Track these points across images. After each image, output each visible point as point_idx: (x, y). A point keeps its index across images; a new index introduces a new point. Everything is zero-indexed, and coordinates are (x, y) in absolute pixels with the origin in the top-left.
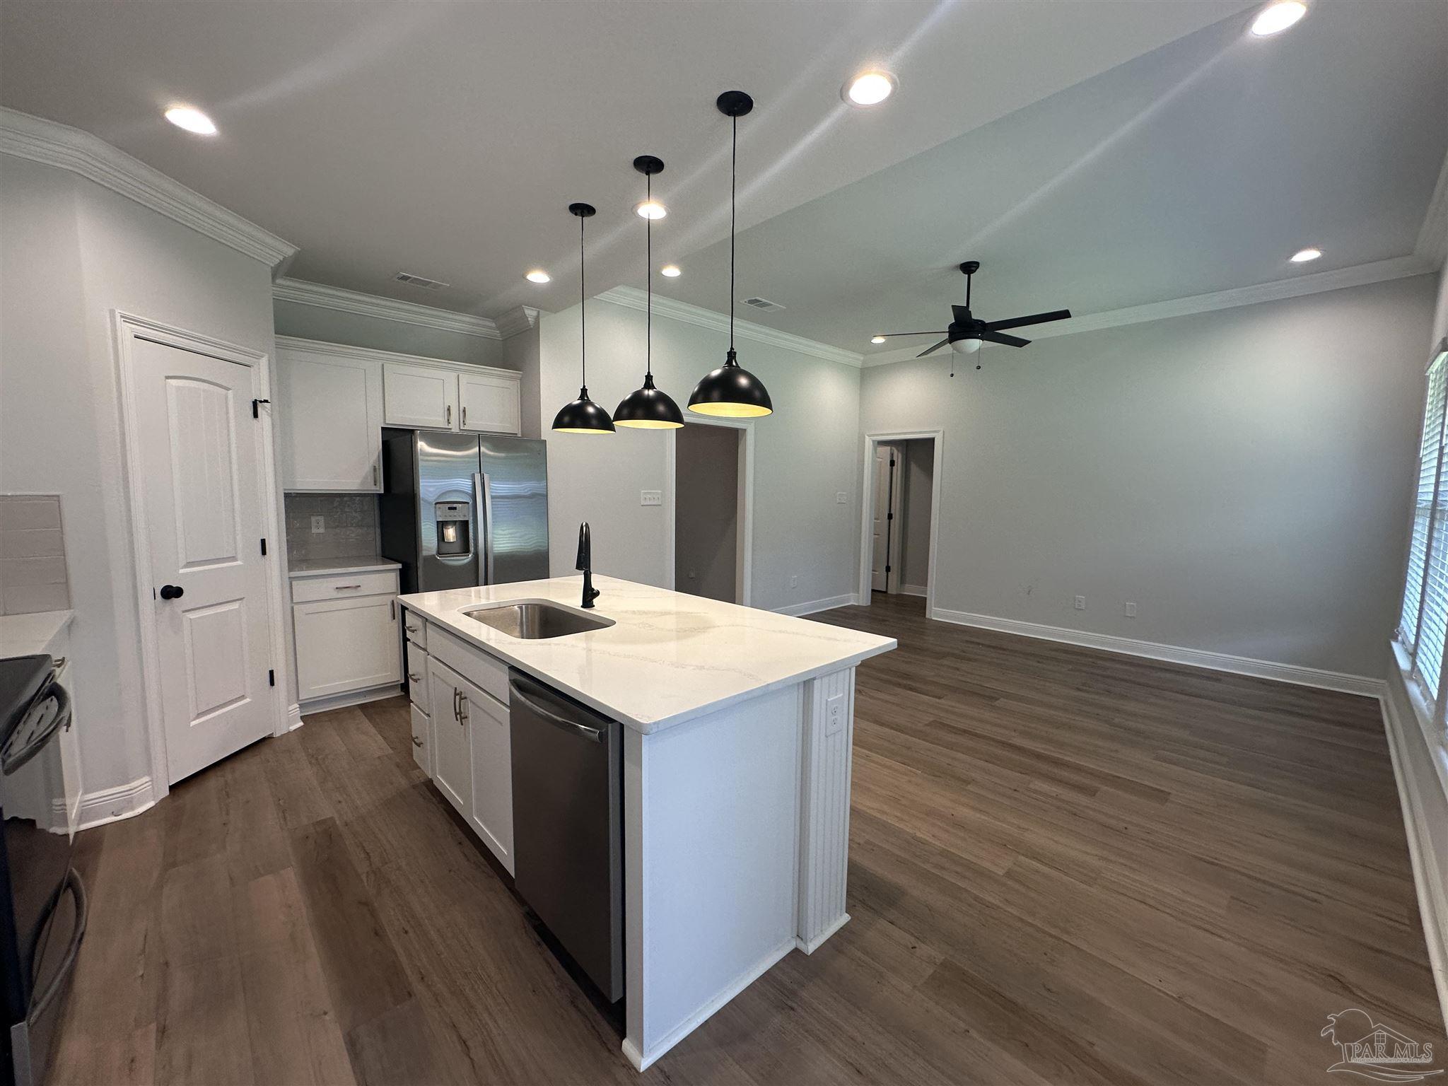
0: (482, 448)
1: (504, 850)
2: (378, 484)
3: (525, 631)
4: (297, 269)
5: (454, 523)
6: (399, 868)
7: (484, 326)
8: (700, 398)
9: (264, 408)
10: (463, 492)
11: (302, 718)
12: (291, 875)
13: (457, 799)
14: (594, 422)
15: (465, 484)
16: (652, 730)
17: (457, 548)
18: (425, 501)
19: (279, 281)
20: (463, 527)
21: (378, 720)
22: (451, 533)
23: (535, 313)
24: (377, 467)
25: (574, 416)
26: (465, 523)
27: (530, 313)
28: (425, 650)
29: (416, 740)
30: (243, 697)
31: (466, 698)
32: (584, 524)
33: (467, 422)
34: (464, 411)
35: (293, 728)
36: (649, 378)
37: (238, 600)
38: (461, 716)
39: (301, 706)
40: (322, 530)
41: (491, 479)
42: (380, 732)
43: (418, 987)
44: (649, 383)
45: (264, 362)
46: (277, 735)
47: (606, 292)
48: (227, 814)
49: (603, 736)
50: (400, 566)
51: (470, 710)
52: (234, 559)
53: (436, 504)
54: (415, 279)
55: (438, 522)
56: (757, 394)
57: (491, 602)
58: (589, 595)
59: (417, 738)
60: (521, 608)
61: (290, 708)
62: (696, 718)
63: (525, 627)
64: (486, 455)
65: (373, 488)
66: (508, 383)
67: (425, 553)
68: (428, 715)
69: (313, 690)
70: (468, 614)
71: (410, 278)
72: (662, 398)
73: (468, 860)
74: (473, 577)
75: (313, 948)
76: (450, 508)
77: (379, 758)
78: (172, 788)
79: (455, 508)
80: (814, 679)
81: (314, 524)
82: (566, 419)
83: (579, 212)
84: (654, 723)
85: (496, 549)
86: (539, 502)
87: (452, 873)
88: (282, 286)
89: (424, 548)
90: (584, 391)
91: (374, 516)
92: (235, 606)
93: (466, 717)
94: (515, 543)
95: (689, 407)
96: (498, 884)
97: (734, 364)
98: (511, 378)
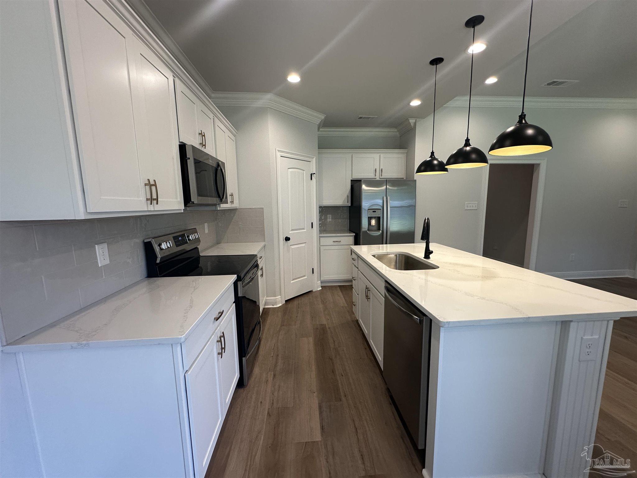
0: (387, 186)
1: (380, 358)
2: (349, 202)
3: (398, 266)
4: (326, 124)
5: (375, 218)
6: (343, 351)
7: (393, 132)
8: (497, 146)
9: (314, 176)
10: (380, 205)
11: (321, 286)
12: (311, 340)
13: (366, 331)
14: (437, 168)
15: (380, 202)
16: (445, 325)
17: (375, 228)
18: (364, 209)
19: (321, 129)
20: (378, 219)
21: (344, 293)
22: (373, 222)
23: (414, 121)
24: (349, 196)
25: (427, 166)
26: (379, 218)
27: (412, 121)
28: (358, 268)
29: (354, 303)
30: (305, 276)
31: (370, 290)
32: (427, 218)
33: (383, 175)
34: (382, 170)
35: (318, 289)
36: (467, 140)
37: (305, 243)
38: (367, 297)
39: (321, 282)
40: (331, 220)
41: (391, 200)
42: (344, 297)
43: (343, 398)
44: (467, 143)
45: (314, 159)
46: (314, 291)
47: (450, 102)
48: (298, 314)
49: (421, 322)
50: (354, 234)
51: (371, 296)
52: (304, 229)
53: (368, 209)
54: (364, 117)
55: (368, 217)
56: (540, 138)
57: (384, 251)
58: (428, 253)
59: (354, 302)
60: (396, 256)
61: (318, 282)
62: (474, 325)
63: (398, 264)
64: (389, 189)
65: (347, 204)
66: (400, 156)
67: (363, 230)
68: (358, 294)
69: (325, 277)
70: (374, 256)
71: (362, 117)
72: (476, 151)
73: (368, 357)
74: (381, 240)
75: (314, 368)
76: (373, 212)
77: (343, 307)
78: (286, 301)
79: (375, 212)
80: (571, 321)
81: (328, 218)
82: (423, 168)
83: (434, 63)
84: (447, 322)
85: (391, 229)
86: (412, 209)
87: (361, 359)
88: (321, 131)
89: (363, 228)
90: (433, 153)
91: (346, 214)
92: (304, 245)
93: (370, 299)
94: (398, 227)
95: (490, 153)
96: (378, 371)
97: (524, 122)
98: (402, 153)
